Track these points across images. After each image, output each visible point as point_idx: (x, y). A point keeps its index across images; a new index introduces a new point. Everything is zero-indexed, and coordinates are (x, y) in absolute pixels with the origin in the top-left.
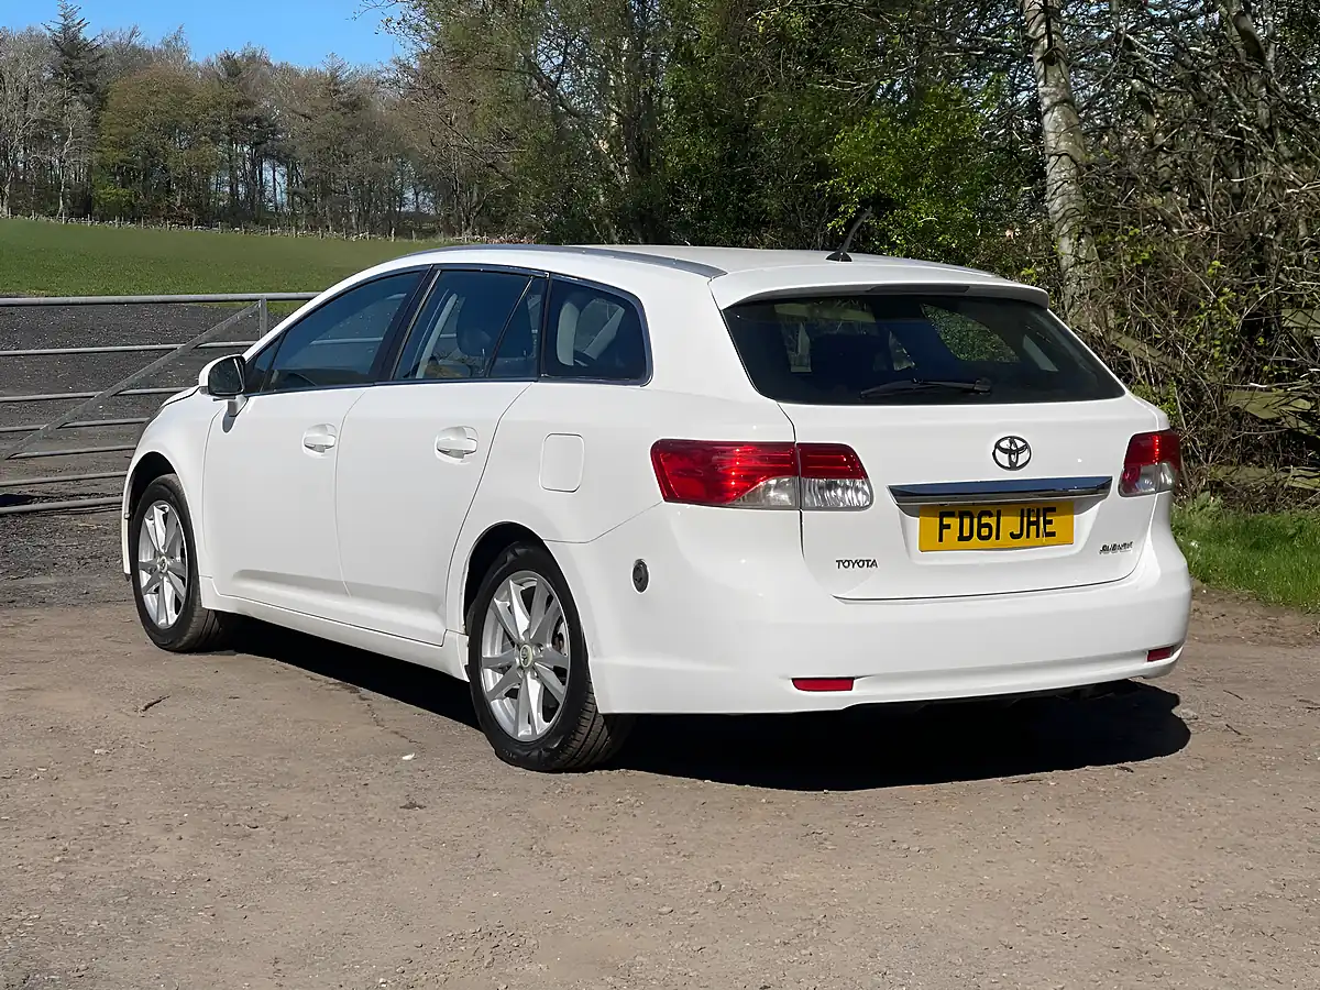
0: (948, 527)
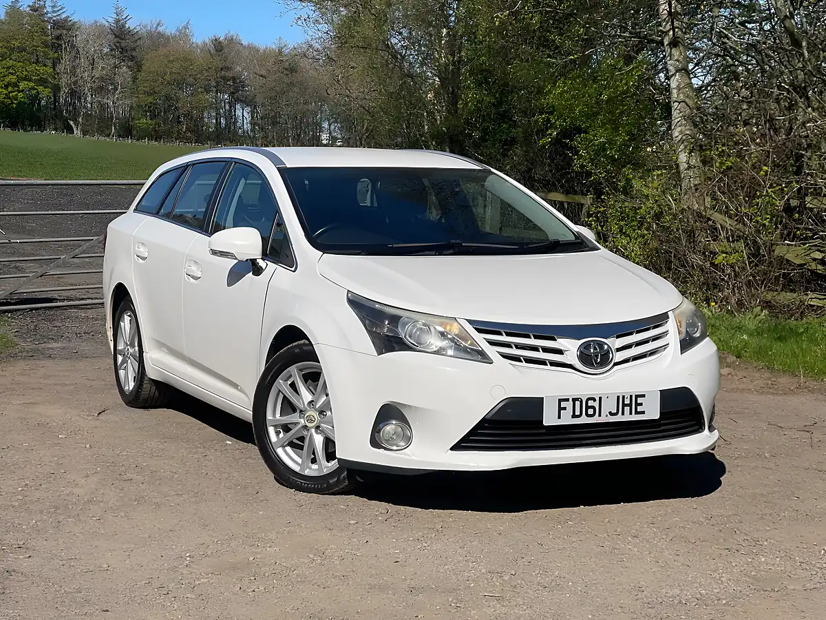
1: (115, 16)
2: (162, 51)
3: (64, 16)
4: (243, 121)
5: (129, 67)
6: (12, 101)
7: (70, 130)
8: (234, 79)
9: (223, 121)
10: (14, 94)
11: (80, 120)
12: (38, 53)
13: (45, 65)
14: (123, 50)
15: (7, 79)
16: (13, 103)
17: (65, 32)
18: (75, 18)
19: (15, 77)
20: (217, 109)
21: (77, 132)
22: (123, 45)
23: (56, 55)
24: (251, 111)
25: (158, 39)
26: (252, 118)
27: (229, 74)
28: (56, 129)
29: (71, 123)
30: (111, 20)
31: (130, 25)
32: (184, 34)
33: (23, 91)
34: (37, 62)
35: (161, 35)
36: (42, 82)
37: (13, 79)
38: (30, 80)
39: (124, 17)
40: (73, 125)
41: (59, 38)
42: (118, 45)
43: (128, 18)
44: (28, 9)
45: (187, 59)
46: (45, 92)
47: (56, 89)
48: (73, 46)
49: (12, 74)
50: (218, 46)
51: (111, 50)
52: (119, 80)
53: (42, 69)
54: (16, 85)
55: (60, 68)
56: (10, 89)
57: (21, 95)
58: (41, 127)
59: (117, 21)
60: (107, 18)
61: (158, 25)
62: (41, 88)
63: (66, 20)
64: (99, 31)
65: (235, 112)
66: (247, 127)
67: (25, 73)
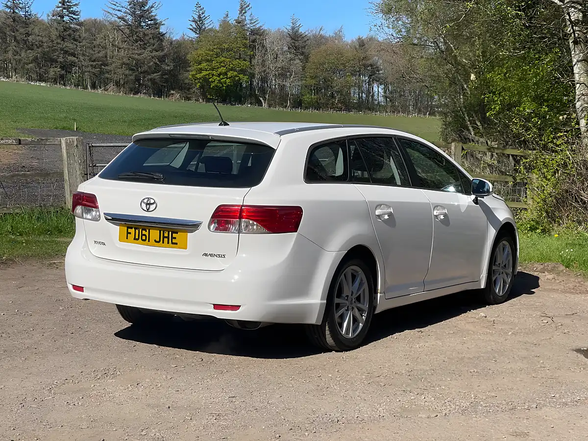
0: (130, 233)
1: (291, 25)
2: (323, 47)
3: (258, 26)
4: (378, 95)
5: (300, 59)
6: (223, 85)
7: (260, 104)
8: (371, 65)
9: (364, 95)
10: (224, 80)
11: (267, 97)
12: (240, 52)
13: (245, 60)
14: (296, 48)
15: (220, 70)
16: (223, 86)
17: (258, 37)
18: (265, 27)
19: (225, 68)
20: (360, 87)
21: (265, 105)
22: (297, 45)
23: (252, 53)
24: (384, 88)
25: (320, 40)
26: (385, 92)
27: (369, 62)
28: (251, 104)
29: (261, 99)
30: (289, 28)
31: (301, 30)
32: (338, 36)
33: (230, 78)
34: (240, 58)
35: (322, 37)
36: (243, 71)
37: (223, 70)
38: (235, 70)
39: (297, 25)
40: (262, 101)
41: (254, 41)
42: (293, 44)
43: (301, 26)
44: (234, 22)
45: (340, 53)
46: (244, 79)
47: (252, 76)
48: (263, 46)
49: (223, 66)
50: (362, 43)
51: (289, 48)
52: (293, 68)
53: (243, 63)
54: (226, 74)
55: (254, 62)
56: (221, 76)
57: (228, 81)
58: (241, 102)
59: (293, 28)
60: (286, 26)
61: (321, 29)
62: (241, 76)
63: (259, 29)
64: (281, 36)
65: (373, 89)
66: (381, 99)
67: (231, 66)
